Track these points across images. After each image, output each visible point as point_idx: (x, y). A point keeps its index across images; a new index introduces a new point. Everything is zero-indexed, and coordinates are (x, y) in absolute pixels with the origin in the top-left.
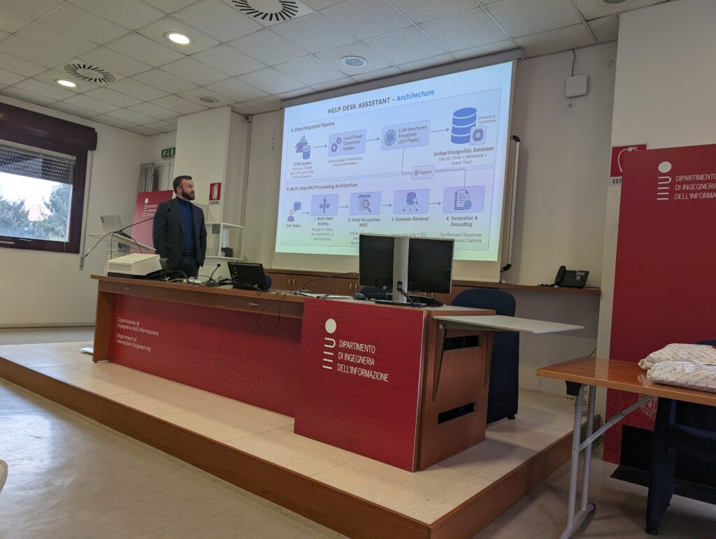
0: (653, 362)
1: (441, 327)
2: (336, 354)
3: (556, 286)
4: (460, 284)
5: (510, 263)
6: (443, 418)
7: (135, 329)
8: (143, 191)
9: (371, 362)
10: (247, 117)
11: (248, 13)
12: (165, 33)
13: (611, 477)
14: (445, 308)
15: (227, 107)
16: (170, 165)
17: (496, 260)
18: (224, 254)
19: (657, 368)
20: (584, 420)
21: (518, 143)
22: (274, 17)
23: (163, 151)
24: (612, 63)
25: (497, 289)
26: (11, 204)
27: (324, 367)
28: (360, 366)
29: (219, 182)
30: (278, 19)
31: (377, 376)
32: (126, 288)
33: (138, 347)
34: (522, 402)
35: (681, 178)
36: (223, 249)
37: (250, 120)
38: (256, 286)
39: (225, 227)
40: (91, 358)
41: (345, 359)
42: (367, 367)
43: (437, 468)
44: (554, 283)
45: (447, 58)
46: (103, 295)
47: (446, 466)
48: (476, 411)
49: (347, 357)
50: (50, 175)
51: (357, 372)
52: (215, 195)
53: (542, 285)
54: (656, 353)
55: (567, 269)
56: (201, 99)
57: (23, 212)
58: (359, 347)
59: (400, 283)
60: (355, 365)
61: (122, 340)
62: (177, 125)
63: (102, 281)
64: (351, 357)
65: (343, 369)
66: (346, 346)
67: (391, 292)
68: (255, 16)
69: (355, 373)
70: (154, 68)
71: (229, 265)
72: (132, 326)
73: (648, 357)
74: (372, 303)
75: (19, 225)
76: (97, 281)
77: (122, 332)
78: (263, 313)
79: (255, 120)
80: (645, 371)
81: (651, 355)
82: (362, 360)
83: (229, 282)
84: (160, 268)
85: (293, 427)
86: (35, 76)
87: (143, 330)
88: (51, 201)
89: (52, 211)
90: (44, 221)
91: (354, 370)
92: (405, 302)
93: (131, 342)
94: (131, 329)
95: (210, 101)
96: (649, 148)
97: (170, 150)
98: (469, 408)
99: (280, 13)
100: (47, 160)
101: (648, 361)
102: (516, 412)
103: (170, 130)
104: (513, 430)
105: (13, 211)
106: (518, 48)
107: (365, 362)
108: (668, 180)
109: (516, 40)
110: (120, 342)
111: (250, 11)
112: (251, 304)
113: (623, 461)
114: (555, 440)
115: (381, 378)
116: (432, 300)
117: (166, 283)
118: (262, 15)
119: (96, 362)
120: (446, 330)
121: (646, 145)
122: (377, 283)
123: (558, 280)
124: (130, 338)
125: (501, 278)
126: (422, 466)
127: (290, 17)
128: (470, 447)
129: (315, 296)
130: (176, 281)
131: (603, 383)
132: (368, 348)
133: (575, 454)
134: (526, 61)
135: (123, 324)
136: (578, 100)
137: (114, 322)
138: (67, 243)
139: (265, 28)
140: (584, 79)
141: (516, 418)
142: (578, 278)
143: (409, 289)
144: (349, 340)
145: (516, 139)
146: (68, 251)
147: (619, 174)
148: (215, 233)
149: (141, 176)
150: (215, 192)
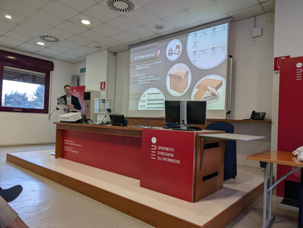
0: (300, 152)
1: (202, 139)
2: (157, 152)
3: (251, 120)
4: (209, 120)
5: (230, 110)
6: (205, 179)
7: (72, 144)
8: (73, 87)
9: (172, 155)
10: (115, 54)
11: (114, 10)
12: (80, 21)
13: (281, 203)
14: (203, 131)
15: (106, 50)
16: (84, 75)
17: (224, 109)
18: (107, 111)
19: (302, 155)
20: (269, 177)
21: (232, 58)
22: (125, 10)
23: (81, 70)
24: (272, 21)
25: (225, 122)
26: (21, 95)
27: (152, 158)
28: (168, 157)
29: (104, 81)
30: (126, 11)
31: (175, 161)
32: (68, 127)
33: (73, 151)
34: (239, 170)
36: (107, 109)
37: (116, 55)
38: (122, 124)
39: (107, 100)
40: (54, 156)
42: (171, 158)
43: (203, 201)
44: (250, 118)
45: (199, 23)
46: (58, 130)
47: (207, 200)
48: (219, 175)
49: (162, 153)
50: (35, 82)
51: (166, 160)
52: (103, 87)
53: (245, 119)
54: (300, 148)
55: (256, 112)
56: (95, 47)
57: (26, 98)
58: (167, 149)
59: (183, 121)
60: (165, 157)
62: (86, 59)
63: (58, 125)
65: (160, 159)
66: (161, 149)
67: (180, 125)
68: (117, 11)
70: (76, 35)
71: (110, 116)
72: (71, 143)
73: (297, 150)
74: (171, 130)
75: (24, 103)
76: (56, 124)
77: (66, 145)
78: (125, 135)
79: (118, 54)
80: (296, 156)
82: (168, 154)
83: (110, 123)
84: (81, 118)
85: (139, 184)
86: (28, 41)
87: (75, 144)
88: (36, 92)
89: (37, 97)
90: (34, 101)
91: (165, 159)
92: (186, 129)
95: (99, 47)
96: (291, 57)
97: (84, 69)
98: (216, 174)
99: (127, 9)
100: (34, 76)
101: (297, 152)
102: (236, 175)
103: (83, 61)
104: (235, 183)
105: (21, 97)
106: (230, 17)
107: (170, 155)
108: (301, 71)
109: (229, 14)
110: (66, 150)
111: (115, 8)
112: (120, 132)
113: (285, 196)
114: (255, 187)
115: (177, 162)
116: (198, 128)
117: (84, 124)
118: (120, 10)
119: (56, 158)
120: (205, 140)
121: (289, 56)
122: (174, 121)
123: (252, 117)
124: (70, 148)
125: (227, 117)
126: (196, 200)
127: (132, 10)
128: (217, 191)
129: (147, 127)
130: (88, 123)
131: (275, 162)
132: (170, 149)
133: (265, 194)
134: (234, 22)
135: (67, 142)
136: (257, 38)
137: (63, 141)
138: (43, 109)
139: (121, 15)
140: (260, 29)
141: (236, 178)
142: (261, 116)
143: (187, 123)
144: (162, 146)
145: (231, 56)
146: (44, 113)
147: (278, 69)
148: (104, 103)
149: (72, 81)
150: (103, 85)
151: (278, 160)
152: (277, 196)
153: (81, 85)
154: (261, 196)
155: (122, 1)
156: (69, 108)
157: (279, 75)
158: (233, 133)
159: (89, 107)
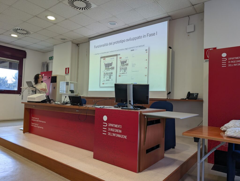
0: (226, 127)
1: (146, 117)
2: (107, 129)
3: (187, 99)
4: (152, 100)
5: (170, 91)
6: (148, 151)
7: (37, 121)
8: (43, 72)
9: (120, 131)
10: (78, 45)
11: (74, 8)
12: (46, 16)
14: (148, 109)
15: (70, 41)
16: (52, 62)
17: (165, 91)
18: (71, 92)
19: (229, 131)
20: (201, 147)
21: (171, 49)
22: (83, 9)
23: (49, 58)
24: (202, 20)
25: (166, 101)
26: (2, 78)
27: (103, 133)
28: (116, 133)
29: (68, 67)
30: (85, 10)
32: (34, 106)
33: (39, 127)
34: (177, 141)
35: (230, 59)
37: (78, 46)
38: (79, 104)
39: (70, 83)
40: (22, 131)
41: (111, 131)
42: (119, 133)
43: (147, 171)
44: (186, 98)
45: (145, 21)
46: (26, 109)
47: (150, 170)
48: (160, 147)
49: (112, 130)
50: (11, 68)
51: (115, 135)
52: (67, 72)
53: (182, 99)
54: (227, 124)
55: (191, 93)
56: (61, 39)
57: (6, 80)
58: (116, 126)
59: (130, 101)
60: (114, 133)
61: (33, 125)
62: (53, 48)
63: (26, 104)
64: (113, 130)
65: (110, 134)
66: (111, 126)
67: (127, 104)
68: (77, 9)
69: (114, 136)
70: (44, 29)
71: (69, 97)
72: (37, 120)
73: (224, 126)
74: (120, 109)
75: (4, 85)
76: (24, 104)
77: (33, 122)
78: (81, 114)
79: (80, 45)
80: (224, 131)
81: (225, 125)
82: (117, 131)
83: (69, 103)
84: (46, 99)
85: (93, 156)
86: (3, 33)
87: (40, 121)
88: (15, 76)
89: (15, 80)
90: (13, 83)
91: (114, 135)
92: (132, 108)
93: (36, 125)
94: (36, 121)
95: (64, 39)
96: (217, 48)
97: (52, 57)
98: (158, 146)
99: (85, 7)
100: (11, 62)
101: (224, 128)
102: (175, 146)
103: (52, 51)
104: (174, 153)
105: (2, 80)
106: (169, 16)
107: (118, 131)
108: (225, 59)
109: (168, 13)
110: (33, 126)
111: (75, 7)
112: (77, 111)
113: (215, 163)
114: (190, 156)
115: (124, 137)
116: (142, 107)
117: (48, 104)
118: (79, 8)
119: (24, 133)
120: (147, 118)
121: (216, 48)
122: (122, 101)
123: (188, 97)
124: (36, 124)
125: (167, 97)
126: (141, 170)
127: (89, 9)
128: (159, 161)
129: (99, 107)
130: (51, 103)
131: (206, 138)
132: (119, 126)
133: (199, 164)
134: (172, 21)
135: (33, 119)
136: (191, 33)
137: (30, 118)
138: (17, 91)
139: (80, 13)
140: (193, 26)
141: (175, 148)
142: (195, 96)
143: (134, 103)
144: (112, 123)
145: (170, 48)
146: (17, 93)
147: (207, 58)
148: (67, 85)
149: (42, 67)
150: (67, 71)
151: (208, 136)
152: (208, 162)
153: (50, 70)
154: (196, 164)
155: (81, 1)
156: (36, 89)
157: (208, 63)
158: (172, 111)
159: (55, 89)
